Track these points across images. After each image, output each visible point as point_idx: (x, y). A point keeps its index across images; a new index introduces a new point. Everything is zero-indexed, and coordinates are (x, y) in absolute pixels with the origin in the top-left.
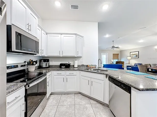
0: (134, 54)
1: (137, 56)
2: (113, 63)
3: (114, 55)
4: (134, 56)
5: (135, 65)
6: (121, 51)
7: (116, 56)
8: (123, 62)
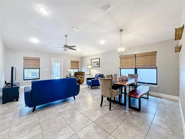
0: (95, 62)
1: (98, 65)
2: (70, 74)
3: (72, 62)
4: (95, 64)
5: (95, 77)
6: (82, 58)
7: (75, 64)
8: (83, 73)
